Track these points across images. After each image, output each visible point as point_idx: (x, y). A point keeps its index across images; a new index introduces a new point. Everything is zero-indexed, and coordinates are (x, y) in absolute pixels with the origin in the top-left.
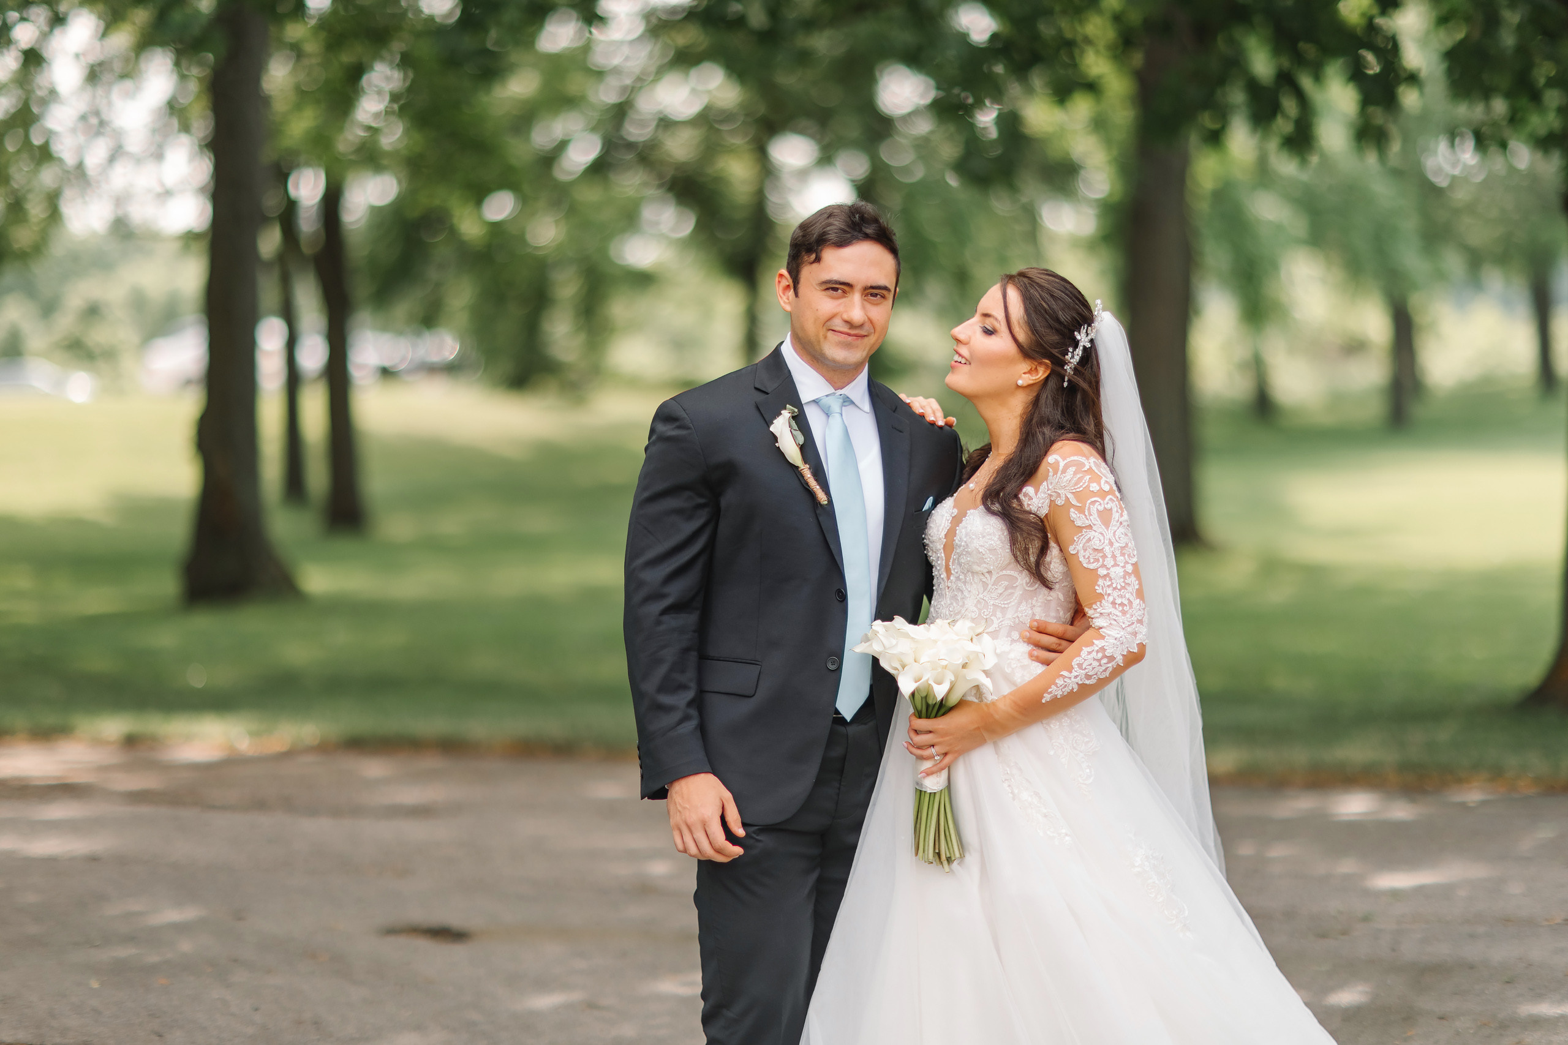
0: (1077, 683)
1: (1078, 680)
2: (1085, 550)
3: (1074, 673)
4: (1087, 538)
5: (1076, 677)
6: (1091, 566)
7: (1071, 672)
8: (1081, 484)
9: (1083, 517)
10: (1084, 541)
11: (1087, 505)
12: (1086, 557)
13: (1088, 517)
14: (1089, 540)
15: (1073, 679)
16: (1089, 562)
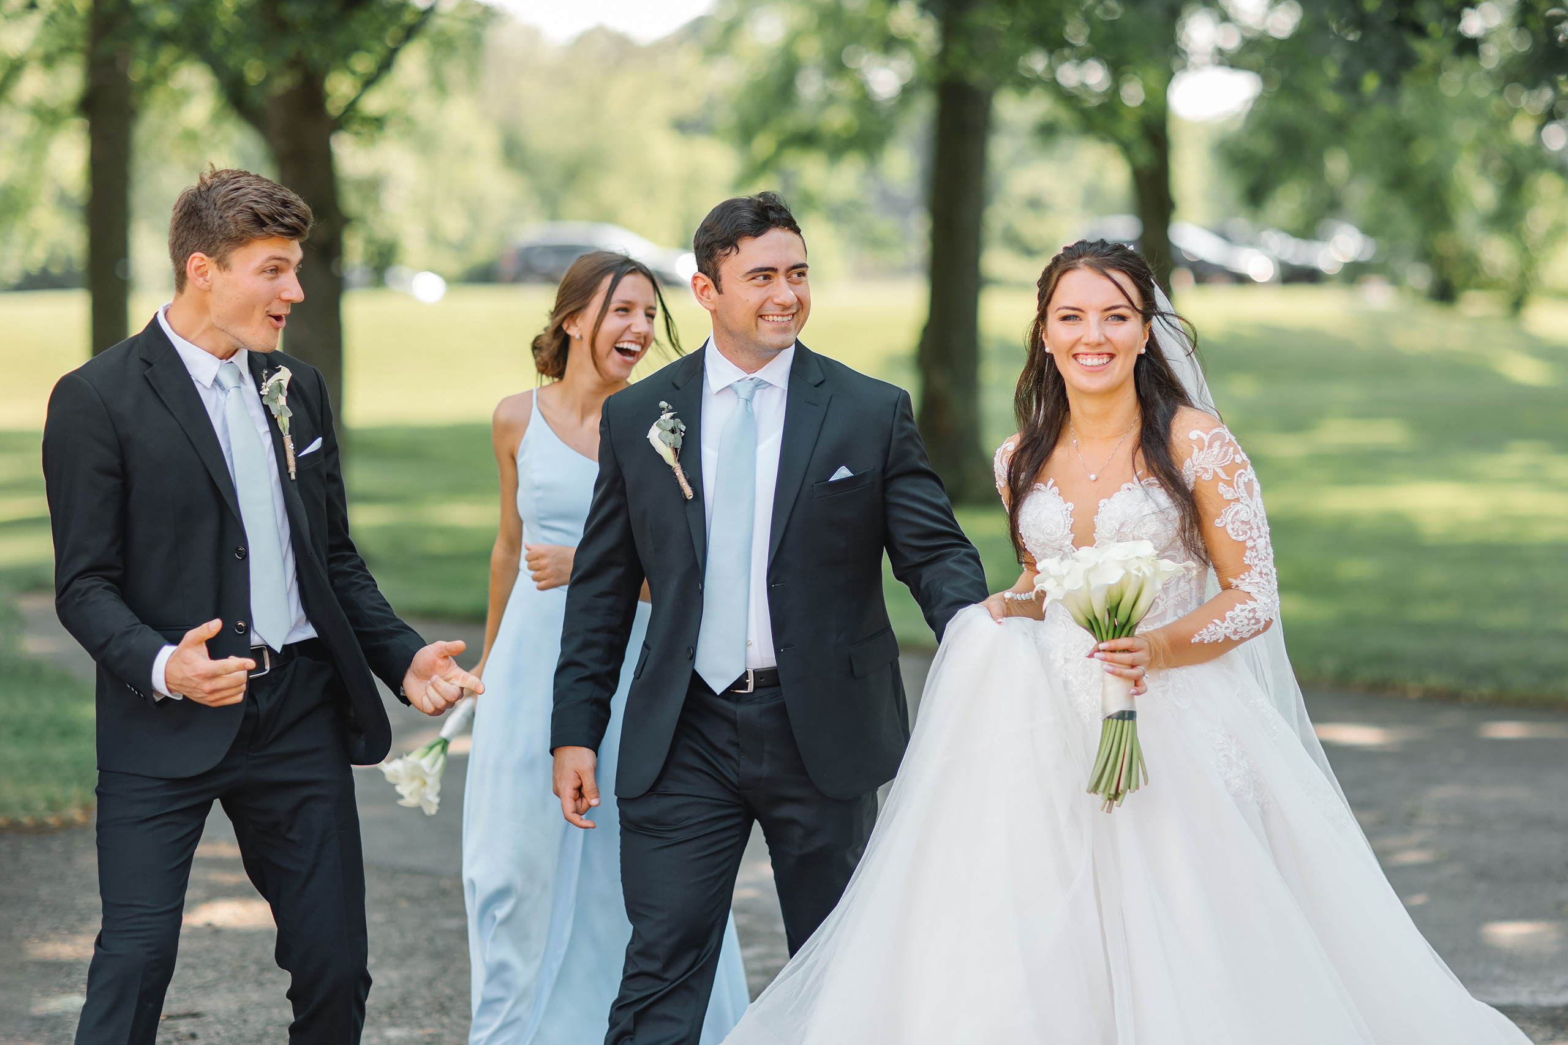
0: (1225, 635)
1: (1227, 632)
2: (1233, 523)
3: (1226, 624)
4: (1235, 510)
5: (1227, 628)
6: (1241, 538)
7: (1223, 623)
8: (1228, 457)
9: (1232, 490)
10: (1232, 513)
11: (1236, 478)
12: (1235, 530)
13: (1236, 490)
14: (1237, 512)
15: (1223, 629)
16: (1238, 535)
